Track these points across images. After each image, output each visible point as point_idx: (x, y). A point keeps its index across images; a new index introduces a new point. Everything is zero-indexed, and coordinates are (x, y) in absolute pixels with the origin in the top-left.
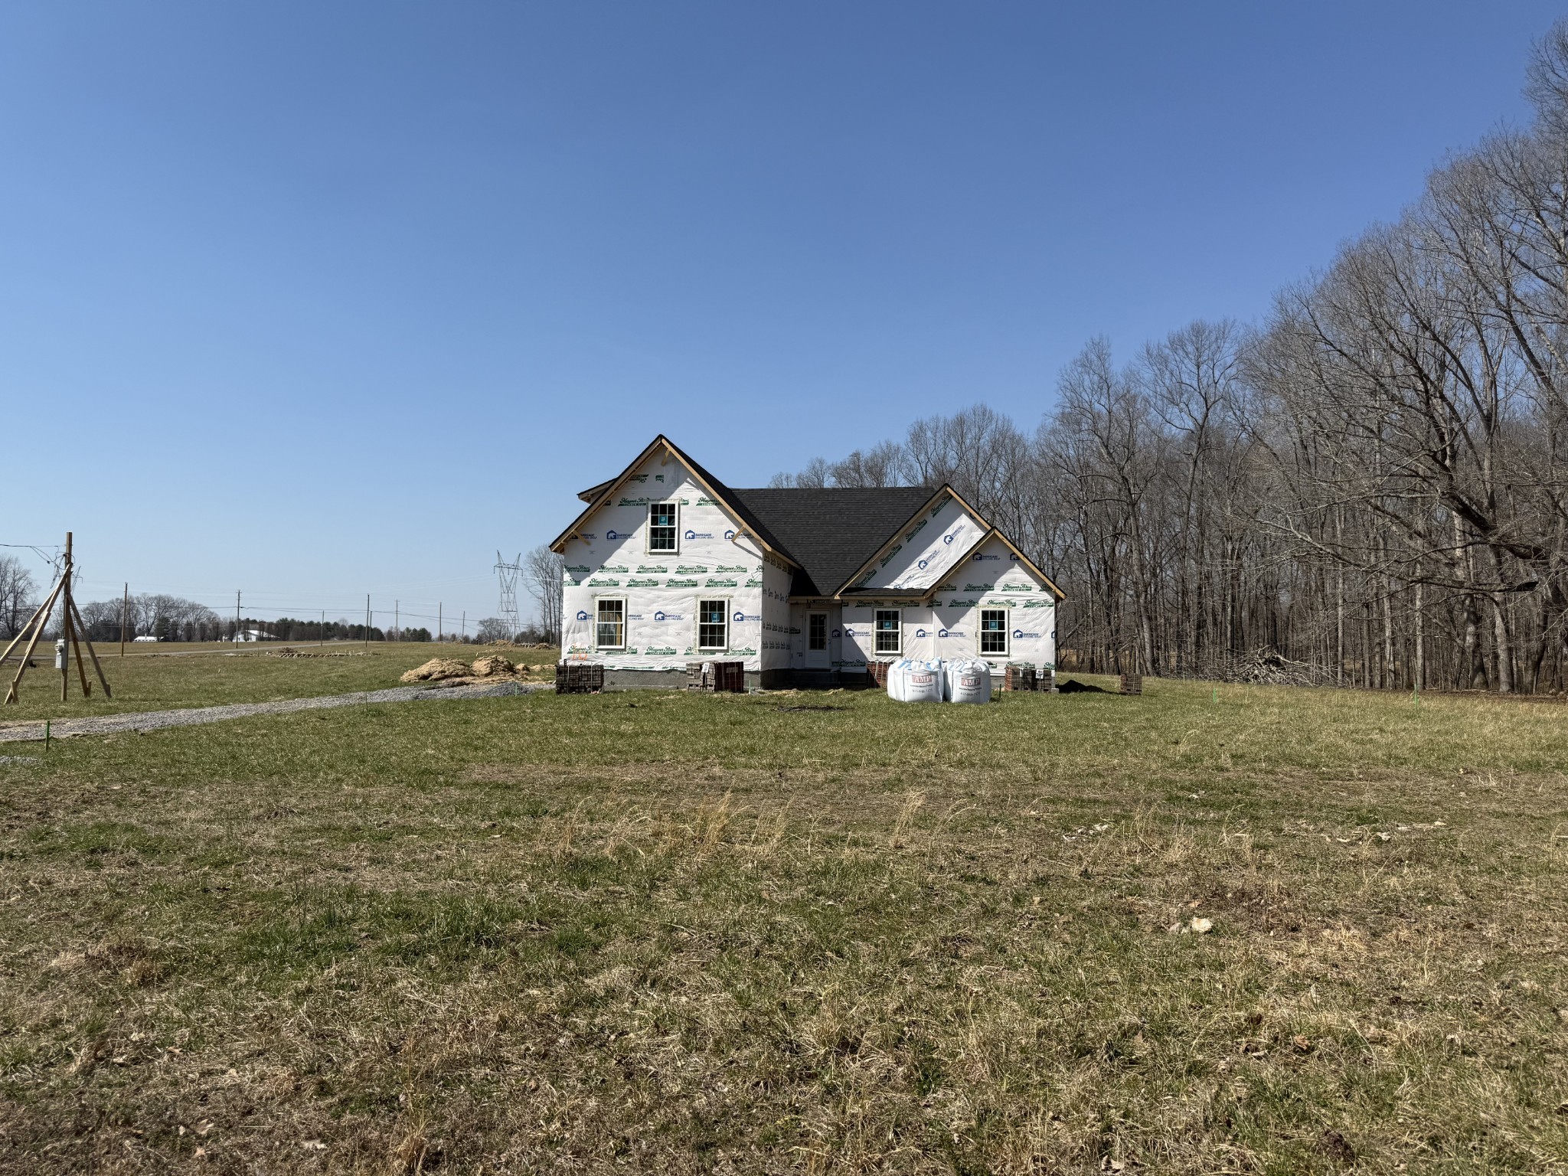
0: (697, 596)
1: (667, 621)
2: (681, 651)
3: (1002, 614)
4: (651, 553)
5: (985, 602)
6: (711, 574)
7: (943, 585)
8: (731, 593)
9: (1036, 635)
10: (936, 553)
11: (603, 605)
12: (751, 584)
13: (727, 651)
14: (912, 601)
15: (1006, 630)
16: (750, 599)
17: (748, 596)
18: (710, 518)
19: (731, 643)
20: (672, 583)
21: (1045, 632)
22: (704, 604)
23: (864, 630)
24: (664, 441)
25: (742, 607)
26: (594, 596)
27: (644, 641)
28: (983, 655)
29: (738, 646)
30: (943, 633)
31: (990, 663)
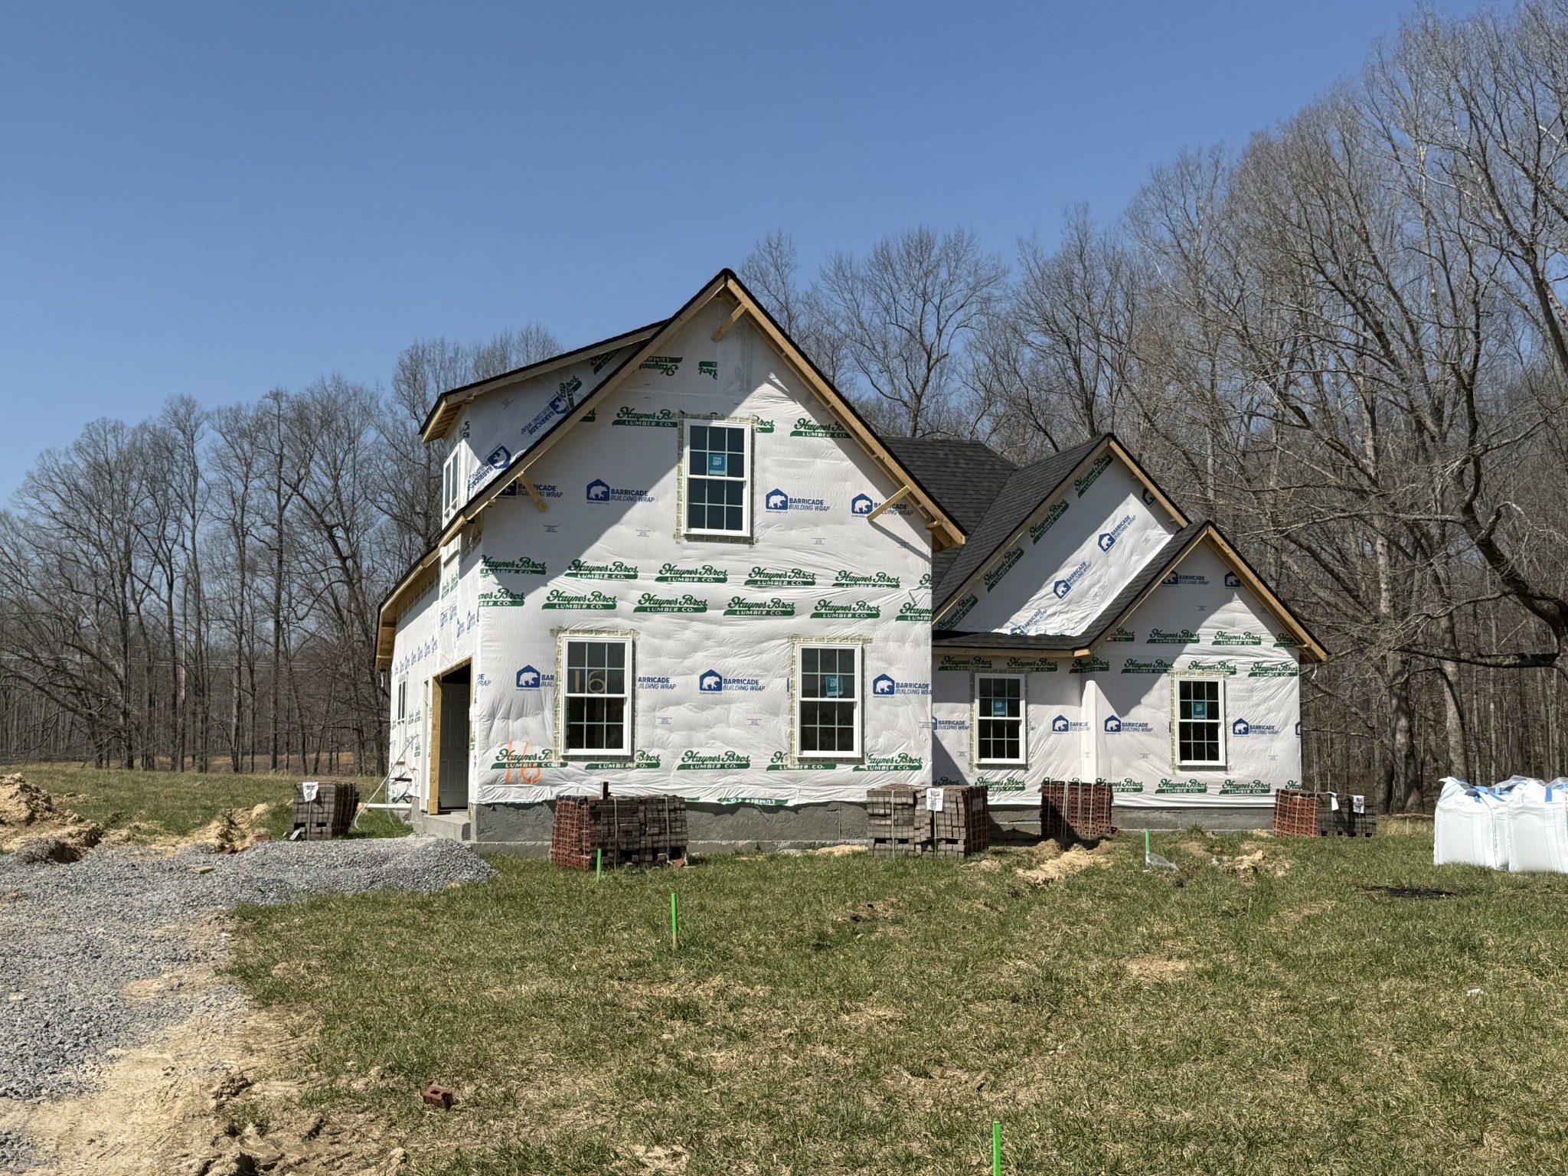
0: (794, 637)
1: (729, 692)
2: (761, 759)
3: (1213, 687)
4: (689, 537)
5: (1184, 665)
6: (823, 590)
7: (1108, 629)
8: (867, 634)
9: (1272, 729)
10: (1084, 567)
11: (578, 653)
12: (908, 613)
13: (861, 761)
15: (1221, 720)
16: (908, 648)
17: (902, 640)
18: (820, 464)
19: (868, 743)
20: (738, 608)
21: (1285, 724)
22: (809, 656)
23: (955, 717)
24: (731, 284)
25: (890, 663)
26: (556, 631)
27: (676, 737)
28: (1183, 768)
29: (884, 752)
30: (1112, 724)
31: (1194, 782)
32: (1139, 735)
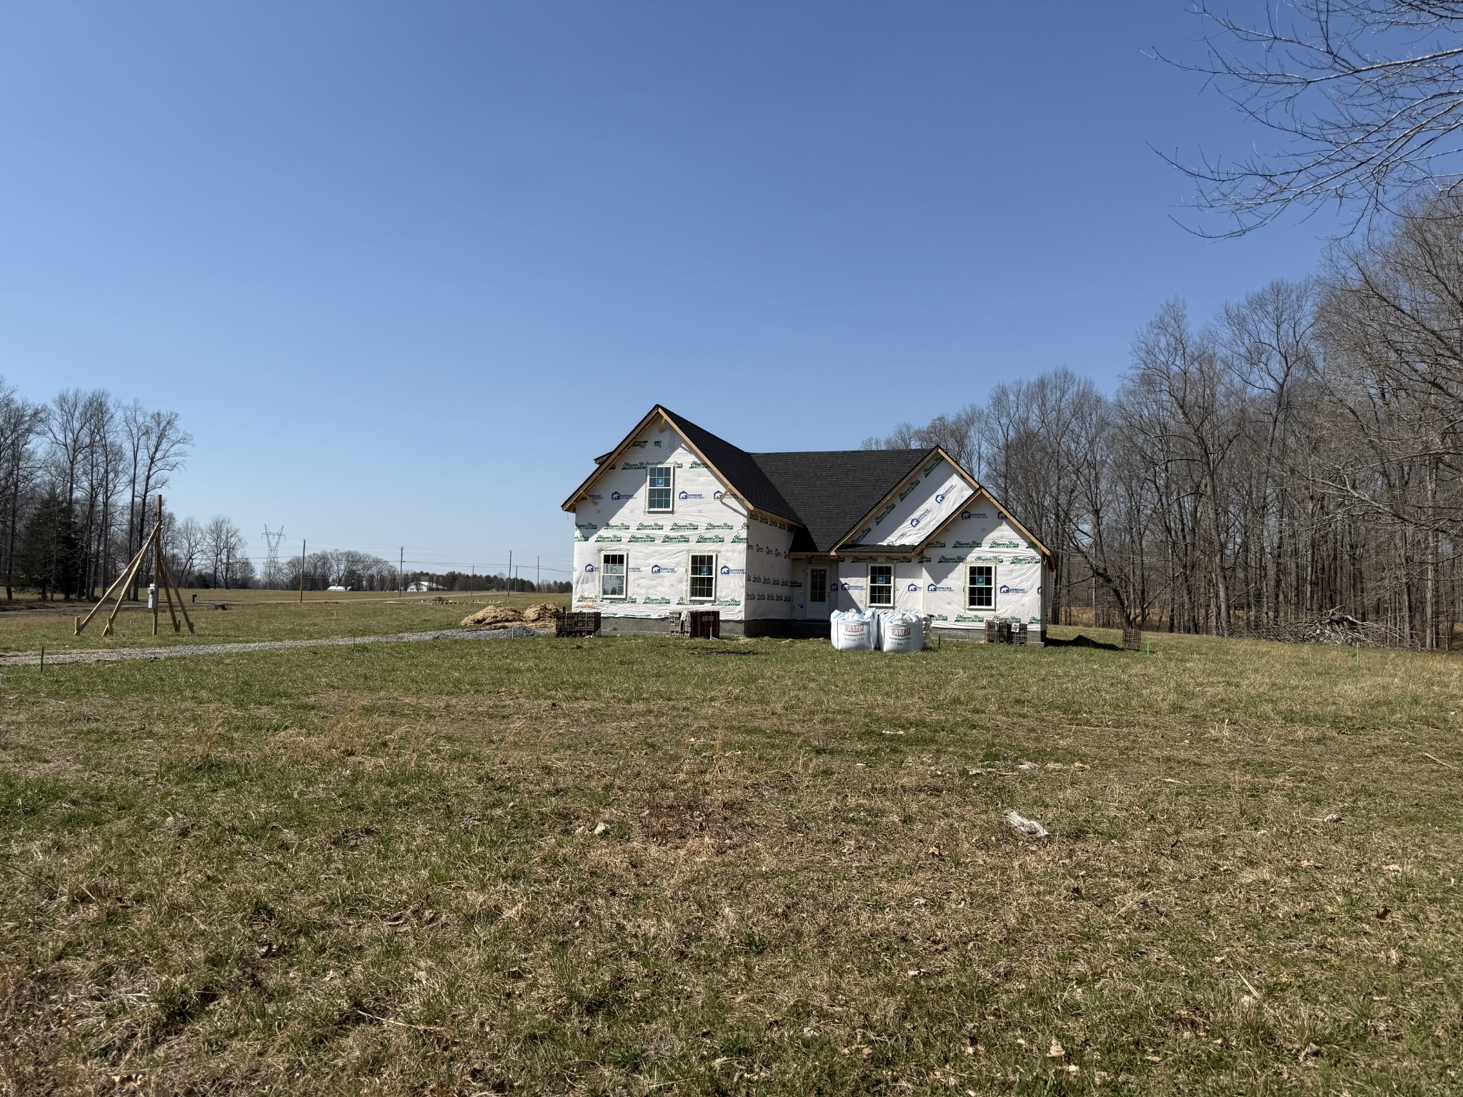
0: (688, 551)
1: (663, 573)
2: (674, 599)
3: (989, 569)
4: (649, 512)
5: (974, 558)
6: (701, 531)
7: (931, 541)
8: (719, 549)
9: (1022, 590)
10: (928, 511)
11: (608, 559)
12: (736, 540)
13: (715, 601)
14: (904, 558)
15: (993, 586)
16: (735, 554)
17: (734, 551)
18: (701, 479)
19: (718, 594)
20: (667, 539)
21: (1032, 587)
22: (694, 558)
23: (858, 584)
24: (660, 410)
25: (728, 561)
26: (600, 551)
27: (643, 591)
28: (970, 610)
29: (724, 597)
30: (932, 587)
31: (976, 616)
32: (947, 593)
